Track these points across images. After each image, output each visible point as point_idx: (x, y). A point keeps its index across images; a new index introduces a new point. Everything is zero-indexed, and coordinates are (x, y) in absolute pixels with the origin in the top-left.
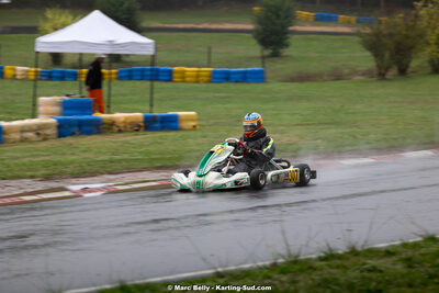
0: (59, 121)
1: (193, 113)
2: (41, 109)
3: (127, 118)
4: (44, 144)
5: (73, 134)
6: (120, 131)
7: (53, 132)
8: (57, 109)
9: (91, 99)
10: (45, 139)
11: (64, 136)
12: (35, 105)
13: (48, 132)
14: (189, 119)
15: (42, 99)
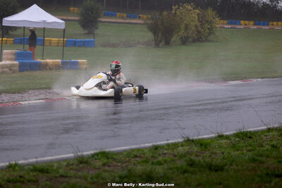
0: (20, 63)
1: (85, 61)
2: (4, 56)
3: (53, 62)
4: (14, 75)
5: (27, 70)
6: (50, 69)
7: (16, 68)
8: (13, 57)
9: (31, 52)
10: (13, 72)
11: (23, 71)
12: (1, 54)
13: (15, 68)
14: (83, 63)
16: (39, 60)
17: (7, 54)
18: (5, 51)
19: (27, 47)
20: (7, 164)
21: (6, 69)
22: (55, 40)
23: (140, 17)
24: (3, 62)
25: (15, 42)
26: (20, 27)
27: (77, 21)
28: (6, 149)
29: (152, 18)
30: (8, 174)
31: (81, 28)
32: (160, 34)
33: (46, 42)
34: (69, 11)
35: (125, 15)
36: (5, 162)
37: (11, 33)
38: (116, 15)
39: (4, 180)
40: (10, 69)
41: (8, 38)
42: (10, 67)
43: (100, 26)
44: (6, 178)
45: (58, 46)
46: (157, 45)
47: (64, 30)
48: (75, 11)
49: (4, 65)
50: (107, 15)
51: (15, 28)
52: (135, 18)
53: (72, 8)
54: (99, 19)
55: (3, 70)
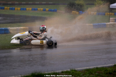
2: (110, 20)
8: (114, 20)
17: (112, 19)
18: (111, 18)
20: (114, 64)
24: (110, 23)
25: (115, 15)
28: (113, 59)
30: (114, 69)
36: (113, 64)
37: (113, 11)
39: (113, 71)
40: (113, 26)
44: (113, 70)
51: (115, 9)
55: (110, 26)
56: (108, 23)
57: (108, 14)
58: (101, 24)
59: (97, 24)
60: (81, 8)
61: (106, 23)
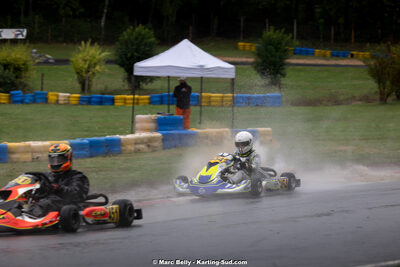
0: (164, 135)
1: (269, 129)
2: (137, 125)
3: (217, 133)
4: (155, 155)
5: (175, 147)
8: (153, 125)
10: (154, 151)
11: (169, 148)
12: (133, 122)
13: (156, 144)
14: (266, 134)
15: (139, 117)
16: (195, 130)
17: (142, 121)
19: (173, 108)
21: (142, 146)
22: (216, 96)
23: (352, 56)
24: (137, 135)
25: (152, 102)
26: (158, 77)
27: (251, 64)
29: (373, 57)
31: (258, 76)
32: (388, 83)
33: (203, 100)
34: (236, 48)
35: (328, 53)
37: (144, 86)
38: (313, 54)
40: (149, 146)
41: (139, 94)
42: (148, 142)
43: (288, 71)
45: (222, 106)
46: (383, 99)
47: (233, 79)
48: (247, 48)
49: (139, 139)
50: (299, 53)
51: (151, 79)
52: (344, 56)
53: (240, 44)
54: (288, 61)
55: (138, 146)
56: (130, 136)
57: (125, 99)
58: (103, 138)
59: (86, 141)
60: (17, 77)
61: (122, 137)
